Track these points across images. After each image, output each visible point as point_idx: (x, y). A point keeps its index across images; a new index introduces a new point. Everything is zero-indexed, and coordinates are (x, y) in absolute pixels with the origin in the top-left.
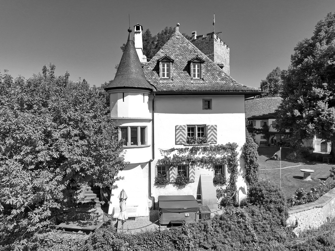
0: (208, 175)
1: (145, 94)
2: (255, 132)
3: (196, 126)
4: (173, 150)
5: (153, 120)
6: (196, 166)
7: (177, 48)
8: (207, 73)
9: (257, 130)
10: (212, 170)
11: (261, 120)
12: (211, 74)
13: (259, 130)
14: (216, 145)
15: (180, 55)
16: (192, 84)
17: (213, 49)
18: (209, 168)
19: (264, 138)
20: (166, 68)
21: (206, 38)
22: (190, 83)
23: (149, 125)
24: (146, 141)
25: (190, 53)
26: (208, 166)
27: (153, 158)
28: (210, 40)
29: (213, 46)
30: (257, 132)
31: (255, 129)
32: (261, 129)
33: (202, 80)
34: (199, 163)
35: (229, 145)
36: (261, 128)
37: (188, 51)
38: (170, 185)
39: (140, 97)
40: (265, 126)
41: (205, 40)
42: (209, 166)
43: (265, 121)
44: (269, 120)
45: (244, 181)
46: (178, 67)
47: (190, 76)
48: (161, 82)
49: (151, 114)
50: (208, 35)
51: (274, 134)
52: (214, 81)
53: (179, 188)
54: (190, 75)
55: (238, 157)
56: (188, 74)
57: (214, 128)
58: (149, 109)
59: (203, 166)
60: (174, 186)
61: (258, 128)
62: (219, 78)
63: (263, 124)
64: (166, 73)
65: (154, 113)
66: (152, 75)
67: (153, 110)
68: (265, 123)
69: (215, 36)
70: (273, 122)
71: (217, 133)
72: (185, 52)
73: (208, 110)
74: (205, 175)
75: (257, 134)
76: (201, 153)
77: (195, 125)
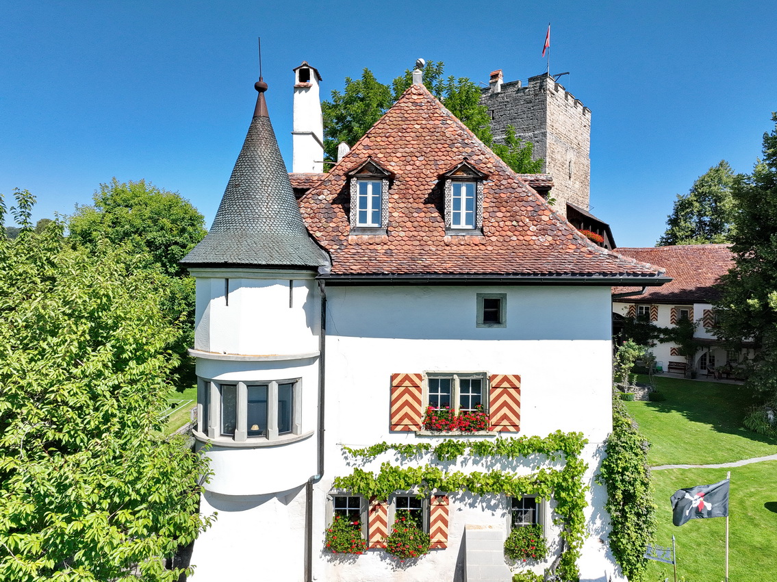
0: (490, 530)
1: (294, 282)
2: (657, 337)
3: (456, 377)
5: (322, 357)
6: (451, 500)
7: (413, 134)
8: (496, 209)
9: (660, 330)
10: (503, 515)
11: (673, 306)
12: (509, 214)
13: (666, 331)
14: (517, 437)
15: (418, 154)
16: (447, 246)
17: (545, 118)
18: (494, 508)
19: (680, 352)
20: (370, 195)
21: (527, 88)
22: (442, 243)
23: (309, 374)
24: (297, 421)
25: (448, 149)
26: (489, 500)
27: (321, 472)
28: (536, 95)
29: (544, 110)
30: (662, 336)
31: (655, 328)
32: (673, 329)
33: (479, 232)
34: (461, 492)
35: (560, 438)
36: (671, 326)
37: (442, 142)
38: (370, 554)
39: (278, 291)
40: (684, 321)
41: (522, 94)
42: (493, 502)
43: (683, 307)
44: (696, 306)
45: (603, 552)
46: (410, 191)
47: (444, 220)
48: (353, 238)
49: (317, 339)
50: (531, 80)
51: (706, 344)
52: (514, 238)
53: (398, 566)
54: (443, 217)
56: (437, 214)
57: (511, 385)
58: (310, 323)
59: (475, 502)
60: (383, 558)
61: (663, 327)
62: (533, 228)
63: (678, 316)
64: (370, 210)
65: (327, 337)
66: (330, 219)
67: (324, 326)
68: (684, 313)
69: (550, 84)
70: (706, 312)
71: (522, 399)
72: (434, 146)
73: (495, 329)
74: (479, 527)
75: (662, 341)
76: (470, 462)
77: (452, 374)
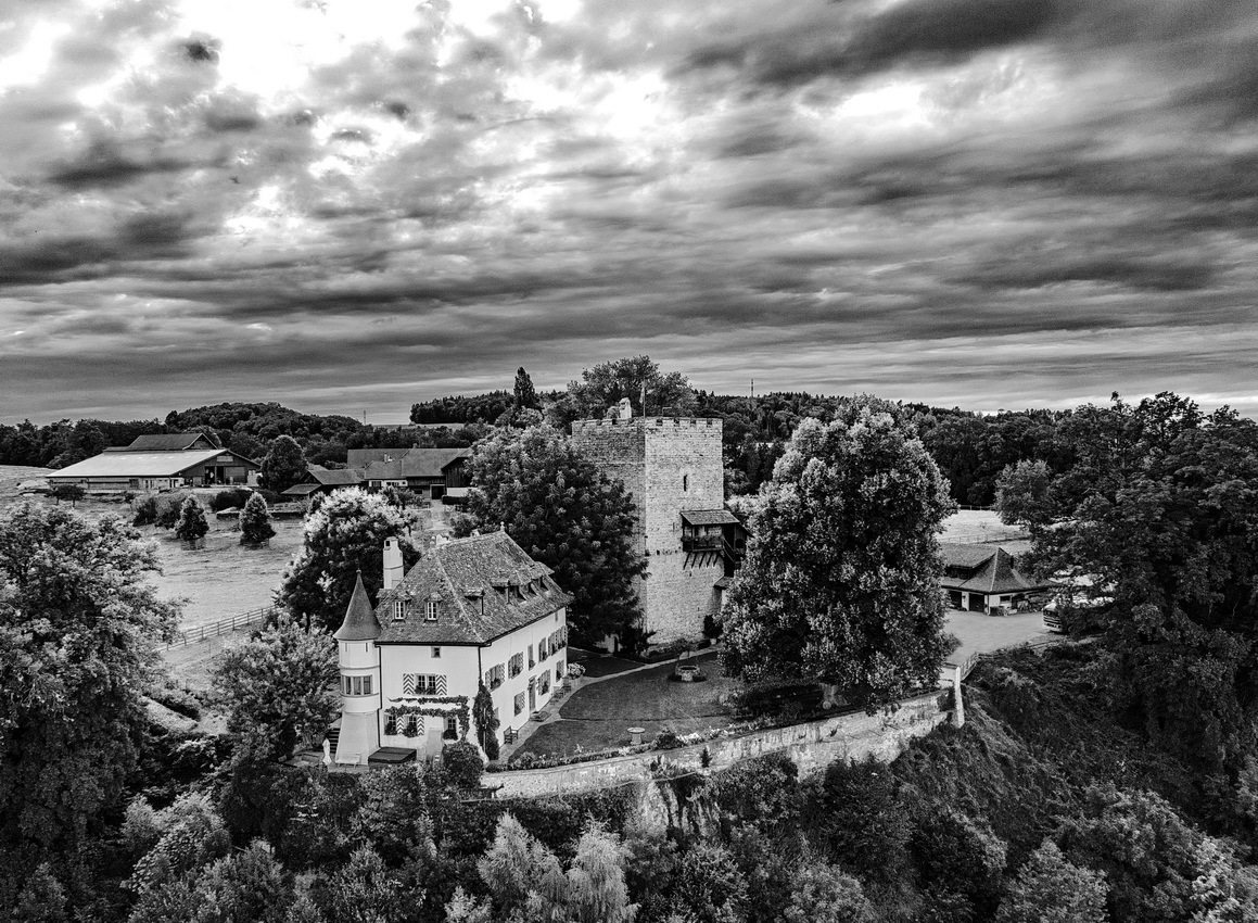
0: (439, 727)
1: (368, 643)
3: (426, 676)
4: (400, 700)
5: (380, 666)
6: (425, 717)
7: (424, 575)
14: (446, 696)
18: (440, 721)
20: (400, 607)
23: (375, 674)
24: (373, 691)
25: (435, 583)
27: (382, 707)
28: (638, 433)
29: (644, 445)
33: (436, 622)
34: (428, 715)
35: (460, 697)
38: (399, 735)
39: (363, 643)
42: (440, 718)
46: (417, 603)
47: (425, 617)
48: (392, 624)
52: (448, 625)
53: (408, 740)
55: (470, 712)
56: (423, 614)
57: (443, 678)
58: (375, 655)
59: (433, 718)
62: (455, 620)
64: (400, 612)
66: (386, 615)
67: (380, 656)
69: (649, 424)
71: (447, 683)
73: (438, 659)
76: (431, 704)
